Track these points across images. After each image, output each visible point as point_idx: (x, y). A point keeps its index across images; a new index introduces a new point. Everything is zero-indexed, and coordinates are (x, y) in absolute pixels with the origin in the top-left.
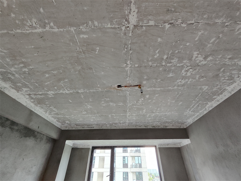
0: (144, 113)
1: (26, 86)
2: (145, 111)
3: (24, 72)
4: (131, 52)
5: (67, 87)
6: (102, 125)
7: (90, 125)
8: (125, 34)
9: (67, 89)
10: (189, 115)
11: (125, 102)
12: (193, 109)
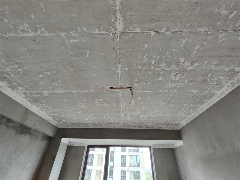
0: (138, 114)
1: (21, 85)
2: (138, 112)
3: (19, 73)
4: (120, 56)
5: (61, 88)
6: (97, 124)
7: (85, 124)
8: (113, 40)
9: (61, 89)
10: (182, 117)
11: (118, 103)
12: (185, 112)
